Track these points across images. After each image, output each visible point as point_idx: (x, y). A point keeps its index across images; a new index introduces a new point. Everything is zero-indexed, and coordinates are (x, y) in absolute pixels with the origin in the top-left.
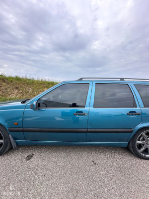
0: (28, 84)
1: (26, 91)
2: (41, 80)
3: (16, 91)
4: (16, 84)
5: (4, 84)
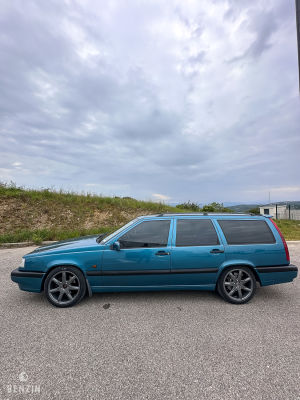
0: (66, 203)
1: (61, 217)
2: (88, 196)
3: (44, 218)
4: (44, 204)
5: (24, 205)
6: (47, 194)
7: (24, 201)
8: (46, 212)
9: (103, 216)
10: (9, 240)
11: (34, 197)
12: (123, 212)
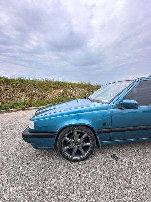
0: (34, 85)
1: (33, 93)
2: (46, 81)
3: (23, 94)
4: (22, 86)
5: (9, 87)
6: (21, 81)
7: (9, 84)
8: (24, 91)
9: (58, 92)
10: (5, 108)
11: (14, 82)
12: (68, 89)
